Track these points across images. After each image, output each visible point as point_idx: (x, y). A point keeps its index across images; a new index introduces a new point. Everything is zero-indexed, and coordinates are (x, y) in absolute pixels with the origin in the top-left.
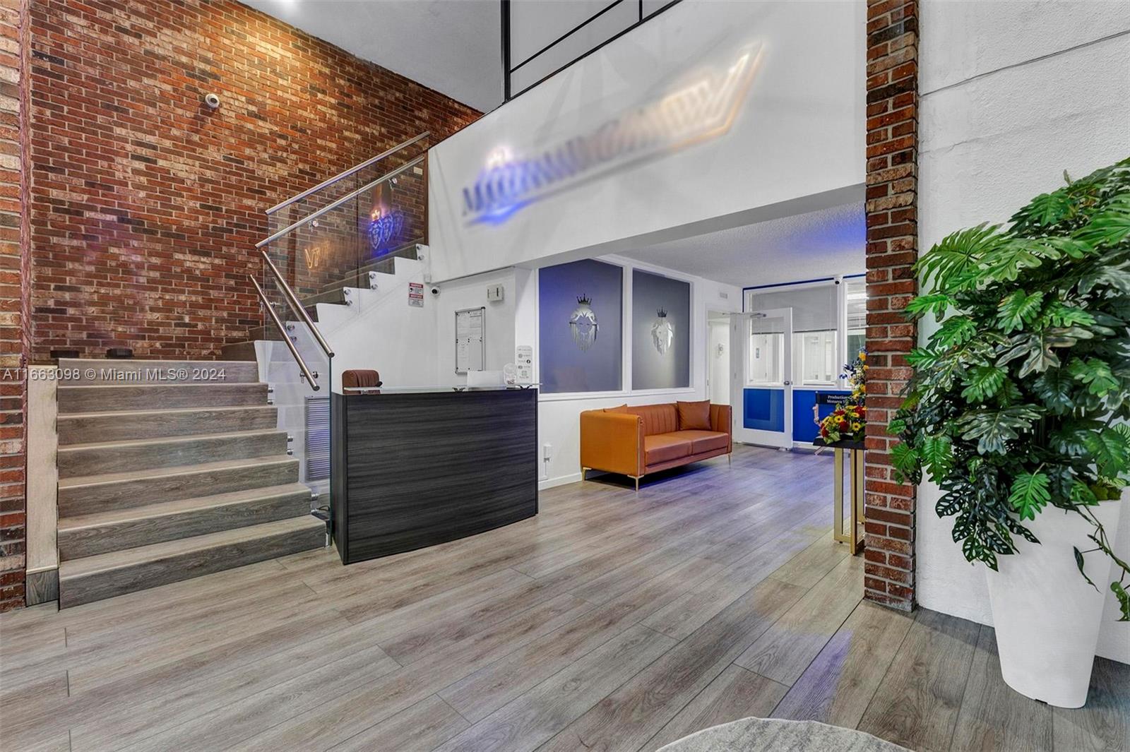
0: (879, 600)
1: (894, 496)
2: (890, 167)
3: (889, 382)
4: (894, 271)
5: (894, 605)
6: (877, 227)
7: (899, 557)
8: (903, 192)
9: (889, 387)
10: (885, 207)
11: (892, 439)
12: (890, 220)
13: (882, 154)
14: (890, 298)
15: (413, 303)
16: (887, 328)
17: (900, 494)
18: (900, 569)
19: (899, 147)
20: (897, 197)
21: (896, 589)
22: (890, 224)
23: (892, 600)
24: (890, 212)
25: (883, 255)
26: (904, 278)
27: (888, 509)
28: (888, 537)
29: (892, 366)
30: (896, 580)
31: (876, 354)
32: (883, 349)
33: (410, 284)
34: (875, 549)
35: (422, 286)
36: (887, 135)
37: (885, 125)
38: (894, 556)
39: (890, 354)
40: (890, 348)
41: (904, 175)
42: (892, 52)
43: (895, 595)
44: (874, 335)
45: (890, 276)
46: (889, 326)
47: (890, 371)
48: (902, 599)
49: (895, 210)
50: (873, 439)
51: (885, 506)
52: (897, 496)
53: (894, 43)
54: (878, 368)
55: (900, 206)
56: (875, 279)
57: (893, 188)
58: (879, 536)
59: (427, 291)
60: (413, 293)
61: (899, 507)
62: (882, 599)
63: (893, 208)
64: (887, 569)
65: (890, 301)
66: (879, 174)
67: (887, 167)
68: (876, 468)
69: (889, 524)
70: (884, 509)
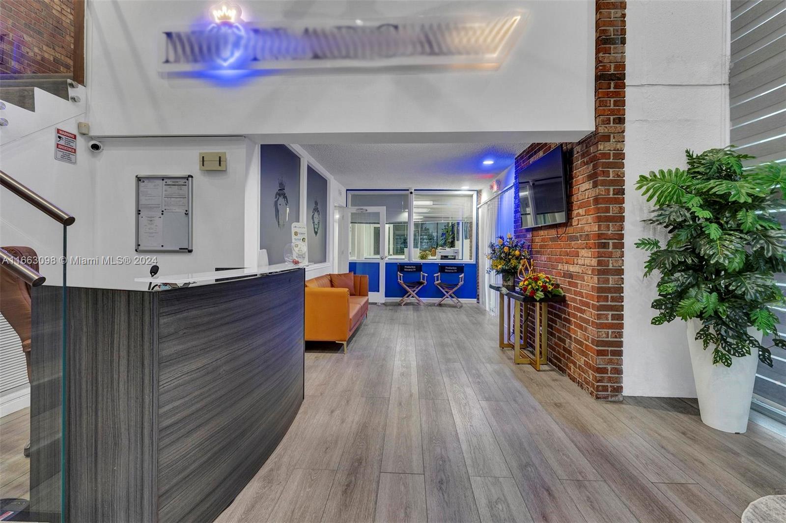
0: (605, 398)
1: (613, 331)
2: (612, 124)
3: (610, 259)
4: (614, 190)
5: (613, 399)
6: (604, 161)
7: (616, 368)
8: (619, 142)
9: (611, 262)
10: (609, 149)
11: (612, 295)
12: (612, 158)
13: (607, 115)
14: (611, 206)
15: (63, 157)
16: (609, 225)
17: (617, 329)
18: (616, 376)
19: (617, 114)
20: (616, 144)
21: (614, 388)
22: (611, 160)
23: (612, 396)
24: (611, 152)
25: (608, 179)
26: (620, 195)
27: (610, 339)
28: (609, 357)
29: (613, 249)
30: (614, 383)
31: (603, 241)
32: (608, 238)
33: (58, 131)
34: (602, 366)
35: (75, 137)
36: (610, 104)
37: (609, 97)
38: (613, 368)
39: (611, 242)
40: (611, 238)
41: (620, 131)
42: (614, 53)
43: (614, 392)
44: (602, 229)
45: (611, 193)
46: (611, 224)
47: (611, 252)
48: (617, 394)
49: (614, 152)
50: (602, 296)
51: (608, 337)
52: (614, 330)
53: (615, 48)
54: (605, 250)
55: (618, 150)
56: (604, 193)
57: (614, 138)
58: (605, 357)
59: (81, 145)
60: (62, 142)
61: (616, 337)
62: (606, 398)
63: (614, 150)
64: (609, 377)
65: (611, 208)
66: (606, 127)
67: (610, 124)
68: (603, 314)
69: (610, 349)
70: (607, 339)
